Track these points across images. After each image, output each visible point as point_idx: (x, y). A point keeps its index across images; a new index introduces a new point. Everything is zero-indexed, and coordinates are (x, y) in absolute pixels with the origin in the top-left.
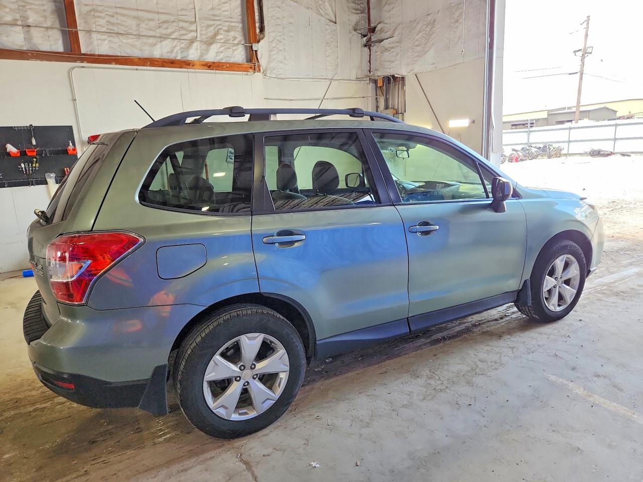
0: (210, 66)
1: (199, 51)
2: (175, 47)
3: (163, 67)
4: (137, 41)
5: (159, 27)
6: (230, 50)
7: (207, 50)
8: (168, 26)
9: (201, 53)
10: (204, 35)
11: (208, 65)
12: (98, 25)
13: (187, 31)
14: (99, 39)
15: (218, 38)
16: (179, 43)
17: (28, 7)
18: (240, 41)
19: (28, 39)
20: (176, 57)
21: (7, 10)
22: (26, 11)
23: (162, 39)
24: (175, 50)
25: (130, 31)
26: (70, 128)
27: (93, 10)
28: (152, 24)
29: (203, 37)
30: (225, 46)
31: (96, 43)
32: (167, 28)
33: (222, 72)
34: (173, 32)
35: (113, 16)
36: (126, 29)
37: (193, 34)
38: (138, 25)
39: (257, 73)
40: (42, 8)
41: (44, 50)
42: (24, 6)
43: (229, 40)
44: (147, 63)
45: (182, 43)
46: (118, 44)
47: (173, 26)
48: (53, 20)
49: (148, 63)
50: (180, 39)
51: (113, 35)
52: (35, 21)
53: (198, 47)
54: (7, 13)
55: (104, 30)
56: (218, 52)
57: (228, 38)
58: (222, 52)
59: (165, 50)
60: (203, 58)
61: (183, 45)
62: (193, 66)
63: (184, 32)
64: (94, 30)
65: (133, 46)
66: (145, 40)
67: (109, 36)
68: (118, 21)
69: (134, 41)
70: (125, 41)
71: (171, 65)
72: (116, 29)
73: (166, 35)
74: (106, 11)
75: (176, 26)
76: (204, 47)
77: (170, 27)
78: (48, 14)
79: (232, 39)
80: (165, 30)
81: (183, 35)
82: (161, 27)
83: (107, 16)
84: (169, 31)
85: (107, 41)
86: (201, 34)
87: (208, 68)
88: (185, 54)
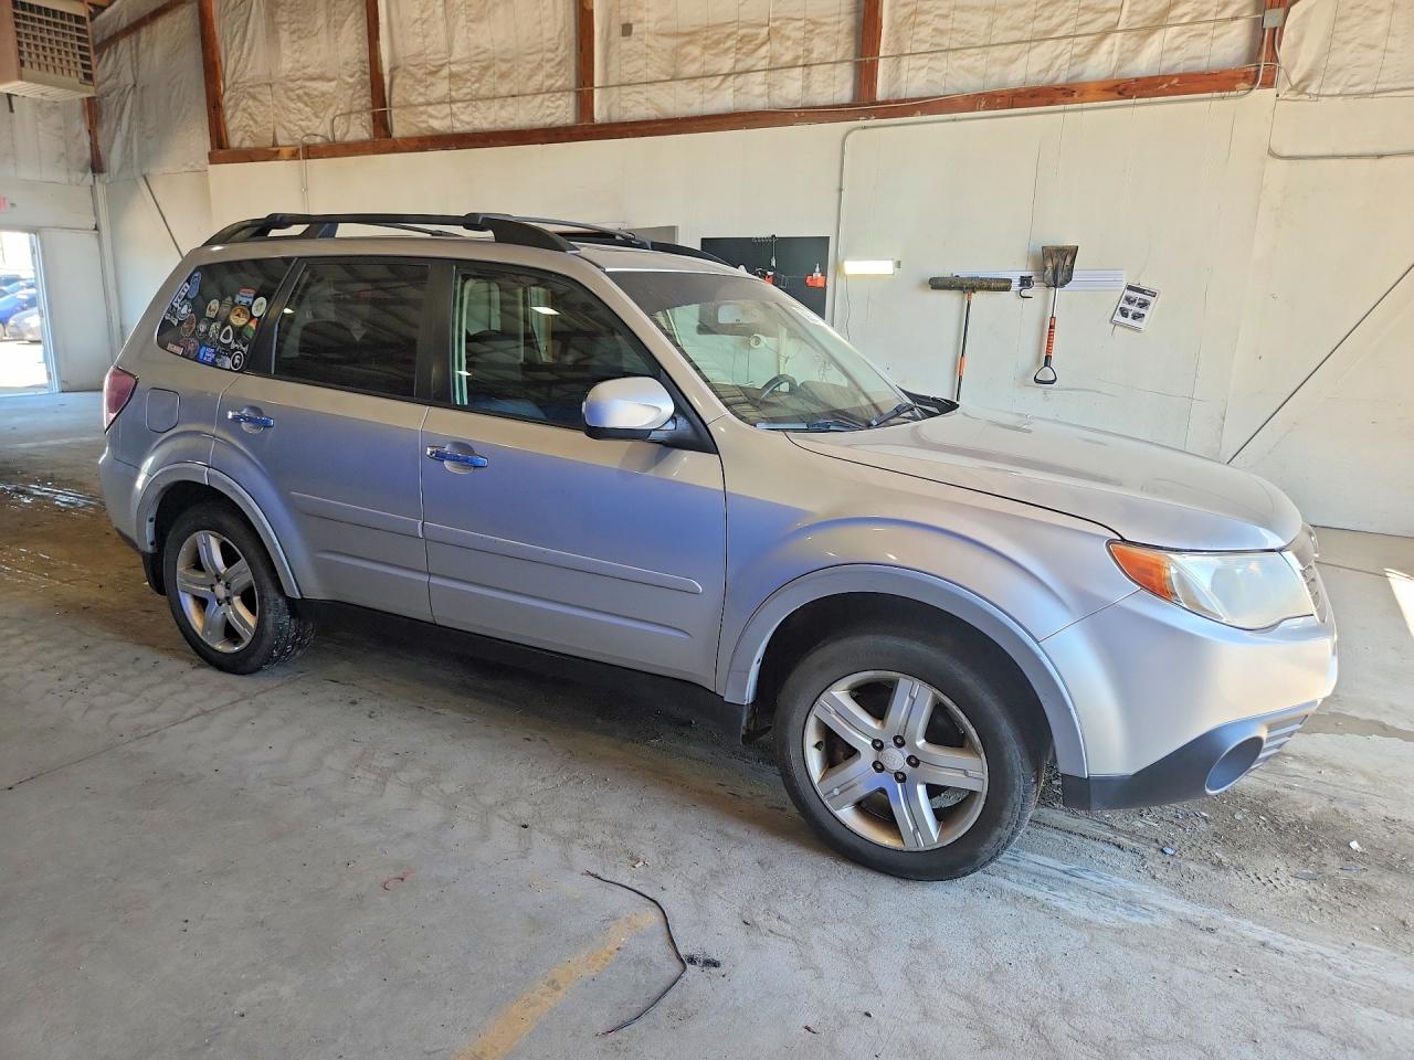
0: (1123, 89)
1: (1115, 56)
2: (1057, 57)
3: (1012, 108)
4: (982, 58)
5: (1035, 18)
6: (1205, 38)
7: (1136, 51)
8: (1054, 11)
9: (1119, 60)
10: (1140, 13)
11: (1122, 87)
12: (917, 41)
13: (1096, 13)
14: (913, 69)
15: (1172, 14)
16: (1070, 46)
17: (817, 31)
18: (1241, 10)
19: (806, 88)
20: (1058, 77)
21: (789, 43)
22: (812, 39)
23: (1034, 44)
24: (1059, 62)
25: (973, 40)
26: (827, 239)
27: (916, 12)
28: (1022, 13)
29: (1135, 19)
30: (1192, 30)
31: (904, 78)
32: (1050, 18)
33: (1153, 99)
34: (1064, 23)
35: (945, 17)
36: (966, 37)
37: (1111, 17)
38: (991, 25)
39: (1257, 92)
40: (836, 28)
41: (822, 104)
42: (812, 31)
43: (1205, 14)
44: (980, 104)
45: (1080, 44)
46: (945, 72)
47: (1068, 8)
48: (847, 46)
49: (983, 103)
50: (1075, 36)
51: (939, 54)
52: (822, 53)
53: (1116, 47)
54: (787, 49)
55: (925, 47)
56: (1168, 50)
57: (1205, 7)
58: (1178, 48)
59: (1035, 69)
60: (1122, 70)
61: (1077, 50)
62: (1081, 95)
63: (1087, 17)
64: (908, 51)
65: (969, 70)
66: (996, 53)
67: (931, 59)
68: (955, 25)
69: (976, 60)
70: (956, 64)
71: (1034, 100)
72: (946, 42)
73: (1046, 32)
74: (938, 8)
75: (1074, 7)
76: (1131, 44)
77: (1057, 13)
78: (841, 37)
79: (1215, 9)
80: (1046, 22)
81: (1087, 23)
82: (1040, 15)
83: (937, 19)
84: (1055, 21)
85: (925, 70)
86: (1132, 13)
87: (1118, 96)
88: (1077, 69)
